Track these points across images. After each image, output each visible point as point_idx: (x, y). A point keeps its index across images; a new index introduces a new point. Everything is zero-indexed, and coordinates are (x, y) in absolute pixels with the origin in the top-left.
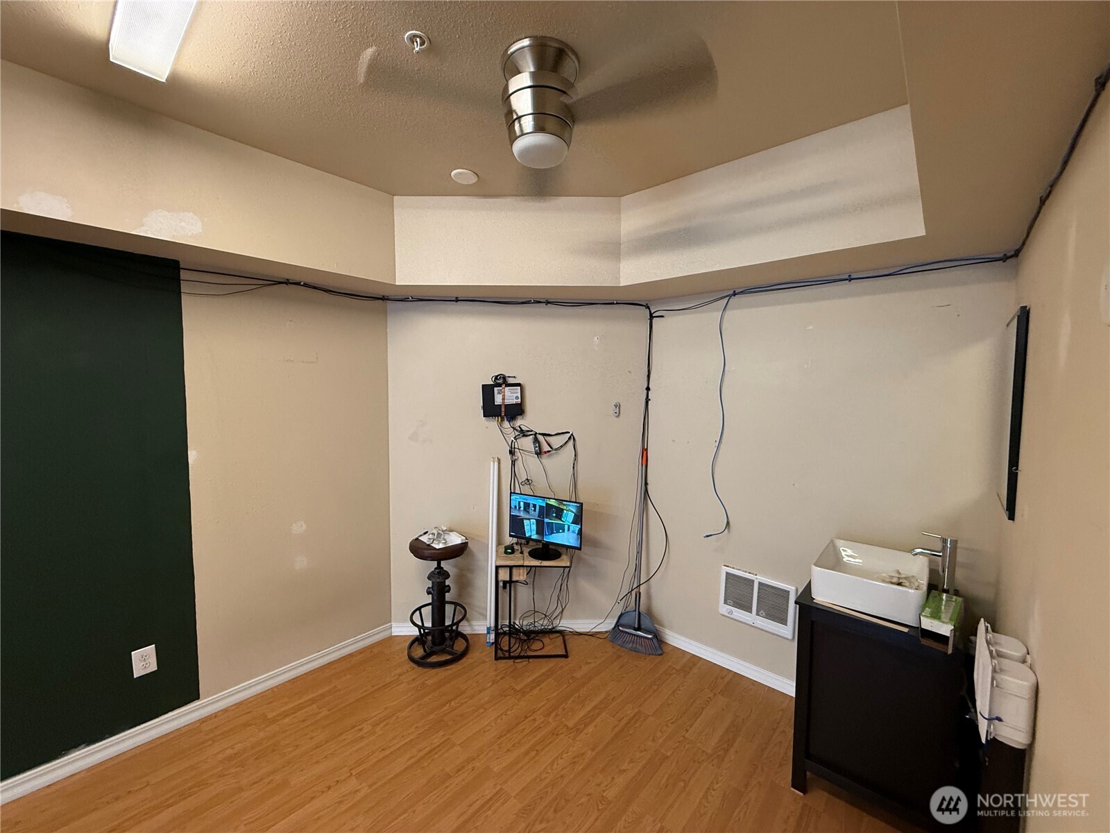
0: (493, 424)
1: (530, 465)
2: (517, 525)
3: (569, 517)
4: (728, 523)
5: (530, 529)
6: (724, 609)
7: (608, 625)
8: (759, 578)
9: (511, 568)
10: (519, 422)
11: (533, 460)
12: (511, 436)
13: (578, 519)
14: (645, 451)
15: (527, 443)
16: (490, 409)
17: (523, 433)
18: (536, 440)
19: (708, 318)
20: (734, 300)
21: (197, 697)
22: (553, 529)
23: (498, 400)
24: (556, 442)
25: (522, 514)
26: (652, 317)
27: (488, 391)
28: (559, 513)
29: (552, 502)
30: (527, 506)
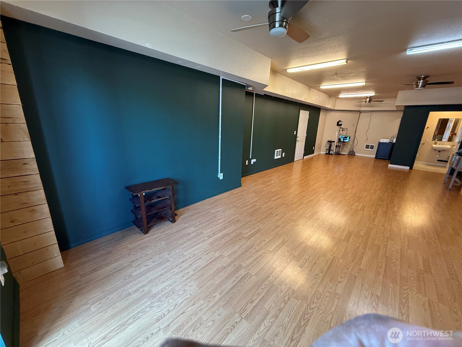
0: (338, 127)
1: (341, 132)
2: (340, 139)
3: (348, 138)
4: (367, 139)
5: (342, 140)
6: (365, 149)
7: (347, 153)
8: (370, 145)
9: (340, 144)
10: (341, 127)
11: (342, 131)
12: (340, 128)
13: (349, 138)
14: (356, 131)
15: (341, 129)
16: (338, 125)
17: (341, 128)
18: (343, 129)
19: (369, 114)
20: (373, 112)
21: (314, 153)
22: (345, 140)
23: (339, 124)
24: (345, 129)
25: (341, 138)
26: (360, 113)
27: (338, 122)
28: (347, 138)
29: (346, 136)
30: (342, 137)
